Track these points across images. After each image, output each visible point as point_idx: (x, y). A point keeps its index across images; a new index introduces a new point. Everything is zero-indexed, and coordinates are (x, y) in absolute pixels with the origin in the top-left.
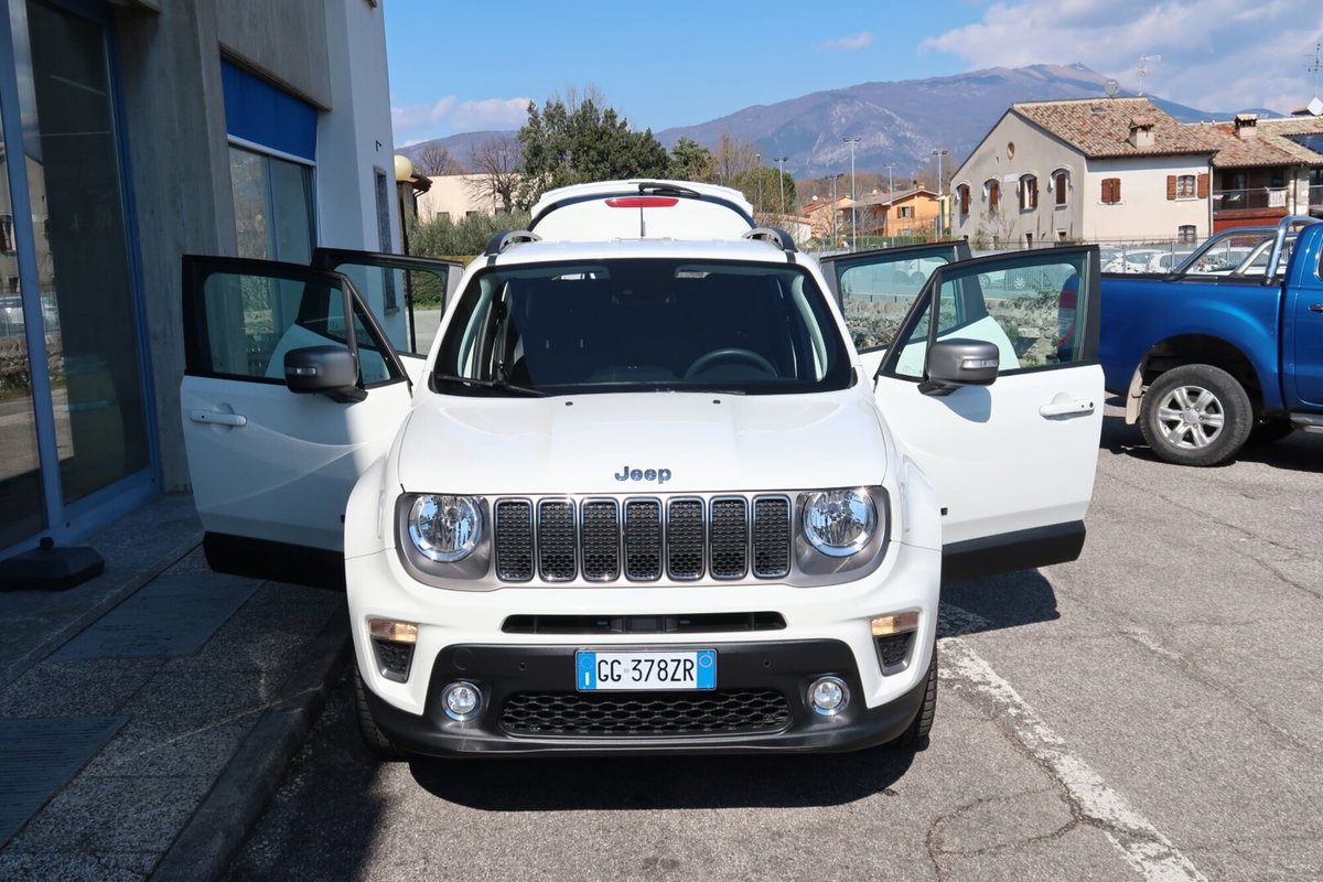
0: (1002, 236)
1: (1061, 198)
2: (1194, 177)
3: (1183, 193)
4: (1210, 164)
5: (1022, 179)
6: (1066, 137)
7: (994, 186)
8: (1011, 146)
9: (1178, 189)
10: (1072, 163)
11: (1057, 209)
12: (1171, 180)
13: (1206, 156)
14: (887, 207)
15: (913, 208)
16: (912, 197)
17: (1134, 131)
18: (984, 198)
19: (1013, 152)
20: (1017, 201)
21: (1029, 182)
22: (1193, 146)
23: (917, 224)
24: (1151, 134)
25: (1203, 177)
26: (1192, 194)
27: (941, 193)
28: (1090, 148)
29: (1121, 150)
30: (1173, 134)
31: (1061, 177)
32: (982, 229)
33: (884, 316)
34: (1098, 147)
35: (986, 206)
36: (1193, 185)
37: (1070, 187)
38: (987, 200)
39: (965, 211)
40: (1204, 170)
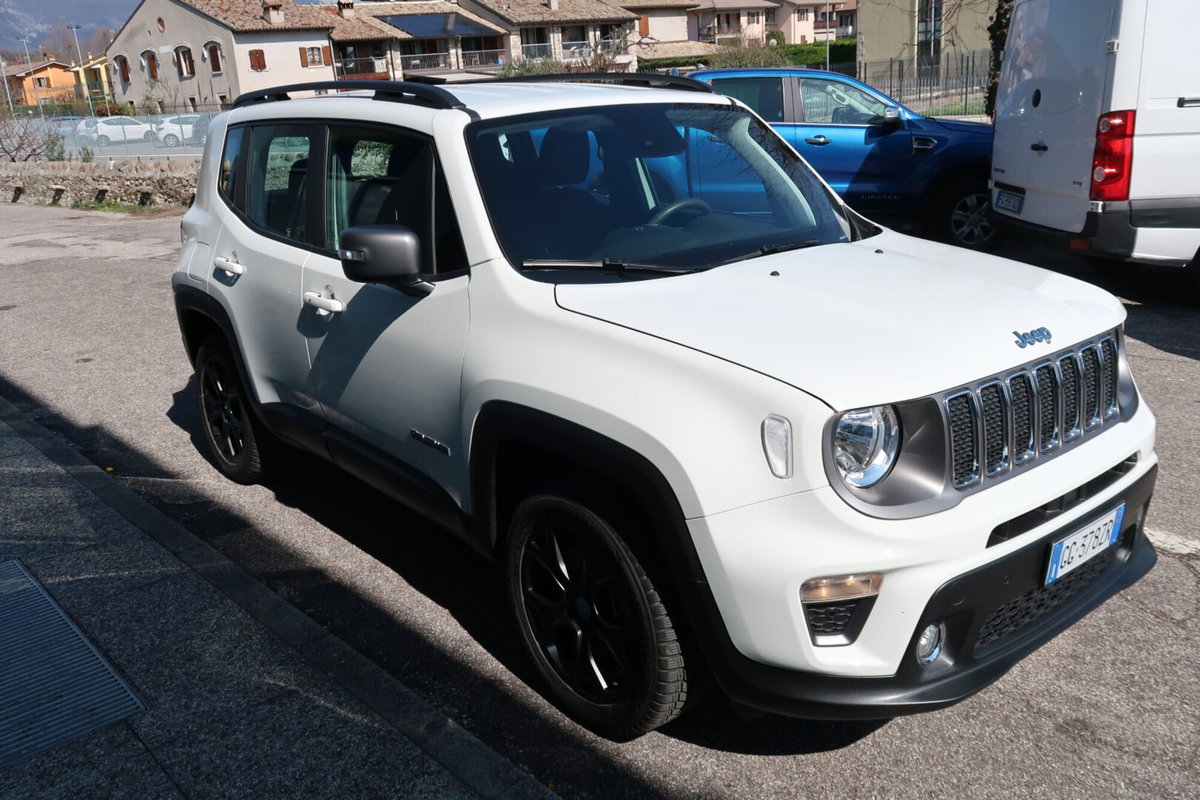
0: (168, 101)
1: (216, 66)
2: (319, 49)
3: (313, 62)
4: (330, 38)
5: (176, 50)
6: (211, 13)
7: (151, 57)
8: (160, 21)
9: (309, 58)
10: (220, 36)
11: (214, 76)
12: (302, 51)
13: (324, 31)
14: (22, 79)
15: (48, 79)
16: (45, 68)
17: (266, 10)
18: (142, 68)
19: (163, 26)
20: (175, 69)
21: (183, 53)
22: (314, 23)
23: (54, 94)
24: (281, 13)
25: (325, 48)
26: (320, 62)
27: (73, 65)
28: (234, 23)
29: (259, 25)
30: (296, 13)
31: (213, 49)
32: (149, 95)
34: (241, 23)
35: (146, 75)
36: (319, 55)
37: (223, 57)
38: (146, 69)
39: (126, 80)
40: (325, 43)
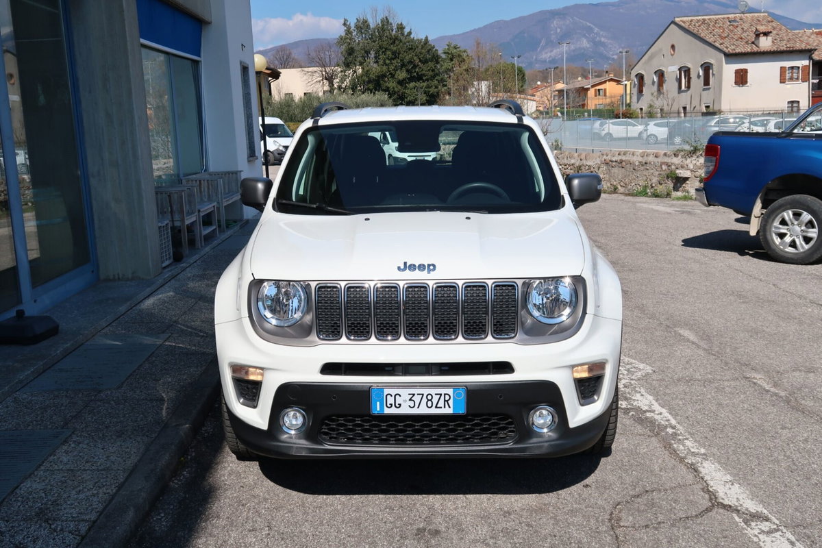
0: (666, 108)
1: (707, 82)
2: (799, 68)
3: (791, 79)
4: (810, 58)
5: (680, 70)
6: (710, 40)
7: (661, 75)
8: (673, 47)
9: (788, 76)
10: (713, 58)
11: (704, 90)
12: (783, 69)
13: (807, 53)
14: (588, 89)
15: (605, 90)
16: (605, 82)
17: (758, 36)
18: (654, 83)
19: (674, 50)
20: (677, 84)
21: (685, 72)
22: (798, 46)
23: (608, 101)
24: (770, 38)
25: (805, 67)
26: (797, 79)
27: (624, 79)
28: (727, 48)
29: (748, 49)
30: (785, 38)
31: (707, 68)
32: (652, 104)
33: (584, 162)
34: (733, 47)
35: (655, 88)
36: (798, 73)
37: (713, 74)
38: (656, 84)
39: (640, 91)
40: (806, 62)
